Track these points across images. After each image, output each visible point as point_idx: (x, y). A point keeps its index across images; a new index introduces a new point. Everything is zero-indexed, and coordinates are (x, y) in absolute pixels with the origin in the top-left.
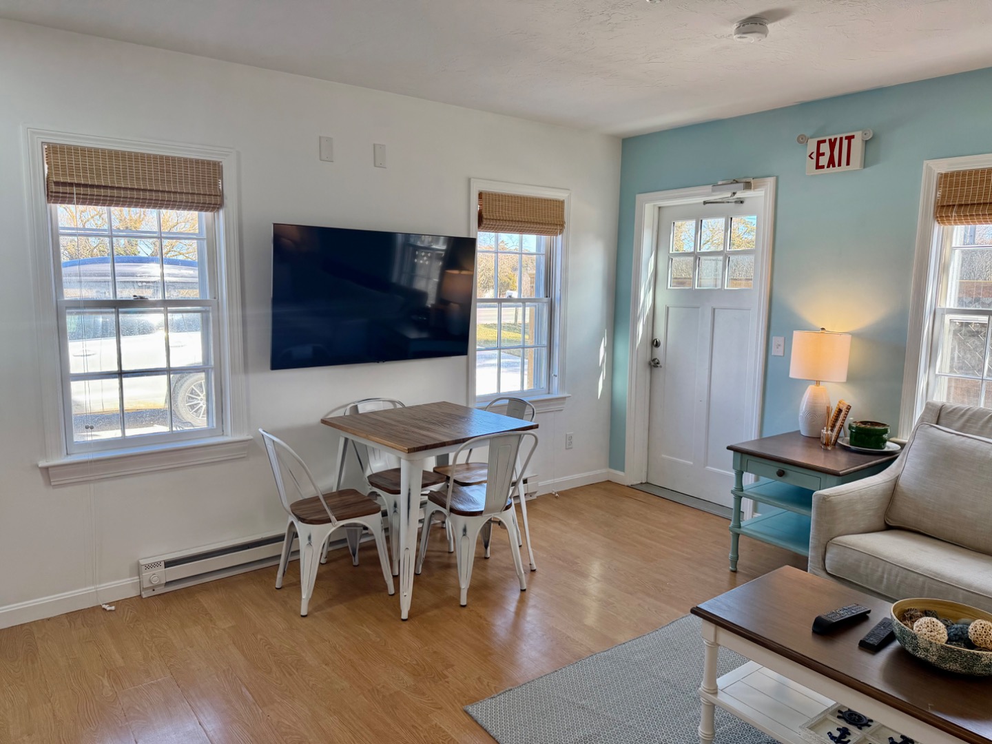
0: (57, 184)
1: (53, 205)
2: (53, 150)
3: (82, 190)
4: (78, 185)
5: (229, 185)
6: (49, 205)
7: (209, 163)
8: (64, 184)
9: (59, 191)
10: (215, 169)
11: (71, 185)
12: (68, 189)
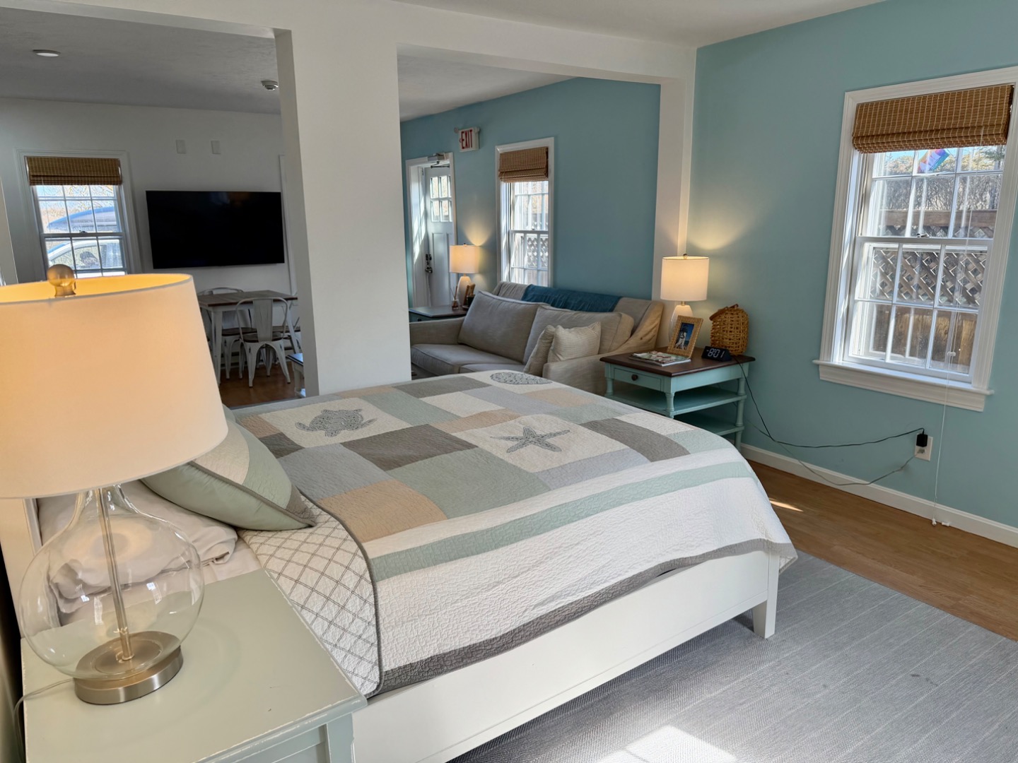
0: (33, 176)
1: (34, 187)
2: (30, 160)
3: (46, 179)
4: (44, 176)
5: (123, 171)
6: (31, 187)
7: (111, 160)
8: (37, 176)
9: (36, 179)
10: (115, 163)
11: (40, 176)
12: (39, 179)
